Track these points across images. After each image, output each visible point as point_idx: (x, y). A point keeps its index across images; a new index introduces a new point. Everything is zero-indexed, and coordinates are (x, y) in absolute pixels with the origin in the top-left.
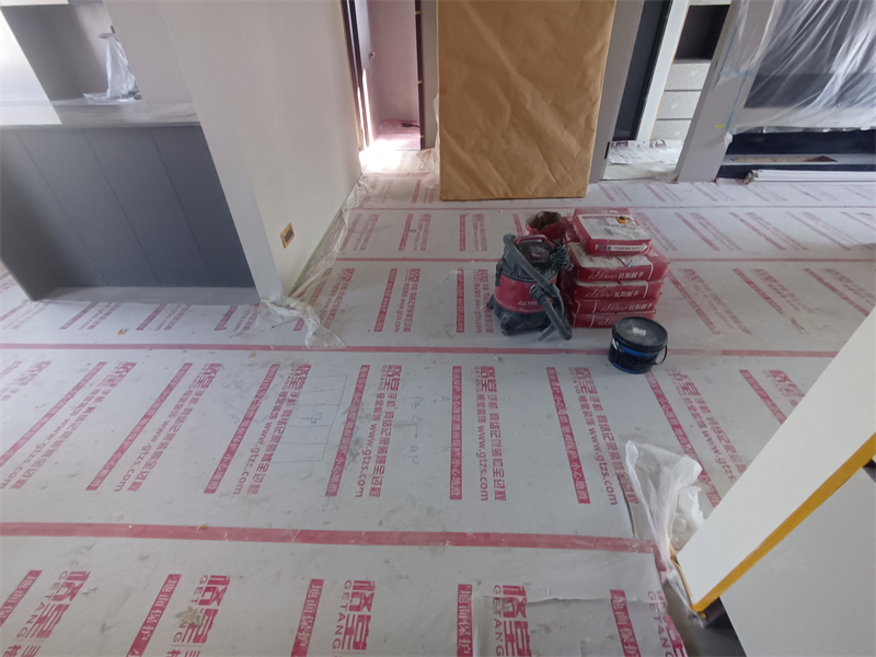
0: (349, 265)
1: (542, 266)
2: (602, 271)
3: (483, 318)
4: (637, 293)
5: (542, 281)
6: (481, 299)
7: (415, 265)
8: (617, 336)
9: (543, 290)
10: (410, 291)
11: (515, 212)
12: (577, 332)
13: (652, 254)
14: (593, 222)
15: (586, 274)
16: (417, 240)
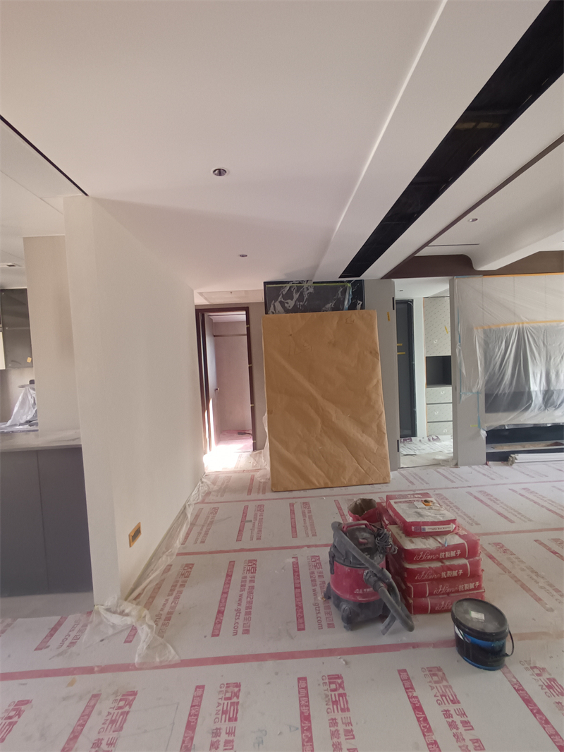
0: (189, 560)
1: (370, 551)
2: (424, 551)
3: (322, 610)
4: (461, 572)
5: (373, 566)
6: (318, 589)
7: (251, 556)
8: (458, 624)
9: (376, 575)
10: (248, 584)
11: (336, 498)
12: (418, 619)
13: (462, 532)
14: (404, 506)
15: (411, 555)
16: (252, 530)
